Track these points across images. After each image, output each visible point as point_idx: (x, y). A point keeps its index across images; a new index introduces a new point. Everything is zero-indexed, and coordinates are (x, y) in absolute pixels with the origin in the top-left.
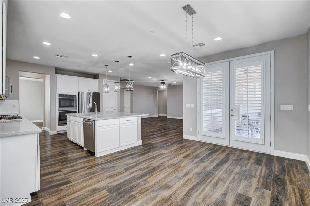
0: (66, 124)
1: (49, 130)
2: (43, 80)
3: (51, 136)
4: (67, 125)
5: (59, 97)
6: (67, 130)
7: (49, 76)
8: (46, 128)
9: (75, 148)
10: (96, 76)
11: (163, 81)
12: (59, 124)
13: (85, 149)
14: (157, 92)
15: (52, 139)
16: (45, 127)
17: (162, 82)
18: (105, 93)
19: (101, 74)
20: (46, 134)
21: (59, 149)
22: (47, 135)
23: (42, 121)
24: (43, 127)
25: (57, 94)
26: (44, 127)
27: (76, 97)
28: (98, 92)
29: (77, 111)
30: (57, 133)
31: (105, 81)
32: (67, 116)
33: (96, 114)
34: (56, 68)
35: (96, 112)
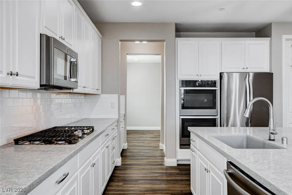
5: (182, 87)
16: (164, 143)
22: (160, 164)
26: (162, 145)
27: (215, 86)
28: (269, 72)
29: (218, 118)
30: (178, 164)
31: (287, 40)
32: (191, 133)
33: (270, 140)
34: (176, 25)
35: (271, 131)
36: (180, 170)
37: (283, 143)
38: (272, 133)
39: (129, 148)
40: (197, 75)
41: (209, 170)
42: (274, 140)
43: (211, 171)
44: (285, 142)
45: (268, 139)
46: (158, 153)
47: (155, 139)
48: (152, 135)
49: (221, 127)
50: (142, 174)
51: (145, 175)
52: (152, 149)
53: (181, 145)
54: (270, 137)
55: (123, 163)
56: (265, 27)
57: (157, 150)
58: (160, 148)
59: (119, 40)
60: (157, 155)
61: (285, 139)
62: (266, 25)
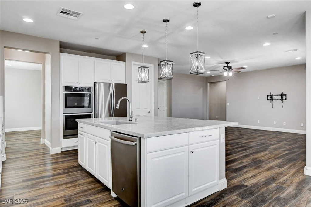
0: (76, 135)
1: (50, 144)
2: (41, 65)
3: (53, 155)
4: (77, 137)
5: (65, 91)
6: (77, 146)
7: (50, 55)
8: (46, 140)
9: (95, 188)
10: (120, 57)
11: (227, 63)
12: (65, 136)
13: (114, 195)
14: (209, 84)
15: (54, 163)
16: (45, 138)
17: (226, 65)
18: (142, 82)
19: (129, 53)
20: (46, 151)
21: (64, 190)
22: (47, 154)
23: (40, 128)
24: (41, 139)
25: (62, 86)
26: (44, 140)
27: (90, 92)
28: (124, 83)
29: (92, 114)
30: (62, 151)
31: (134, 64)
32: (78, 123)
33: (129, 121)
34: (60, 42)
35: (130, 116)
36: (65, 155)
37: (136, 121)
38: (131, 117)
39: (8, 146)
40: (77, 83)
41: (96, 142)
42: (131, 121)
43: (98, 142)
44: (137, 120)
45: (129, 120)
46: (41, 147)
47: (33, 137)
48: (28, 135)
49: (95, 119)
50: (32, 162)
51: (34, 163)
52: (34, 144)
53: (64, 136)
54: (129, 119)
55: (7, 158)
56: (121, 55)
57: (39, 145)
58: (41, 143)
59: (3, 47)
60: (41, 148)
61: (137, 119)
62: (122, 54)
